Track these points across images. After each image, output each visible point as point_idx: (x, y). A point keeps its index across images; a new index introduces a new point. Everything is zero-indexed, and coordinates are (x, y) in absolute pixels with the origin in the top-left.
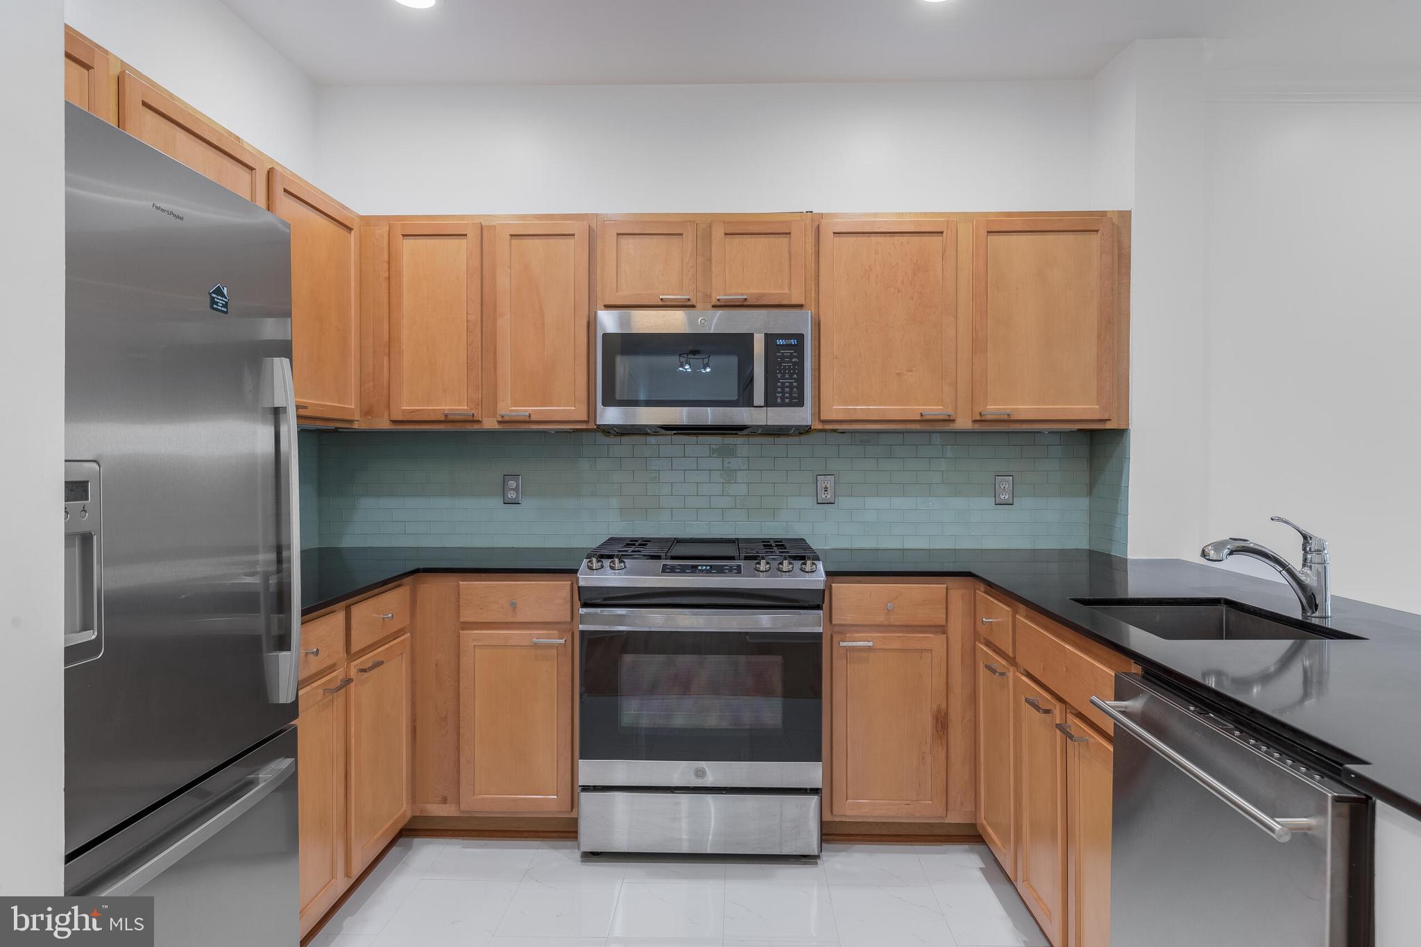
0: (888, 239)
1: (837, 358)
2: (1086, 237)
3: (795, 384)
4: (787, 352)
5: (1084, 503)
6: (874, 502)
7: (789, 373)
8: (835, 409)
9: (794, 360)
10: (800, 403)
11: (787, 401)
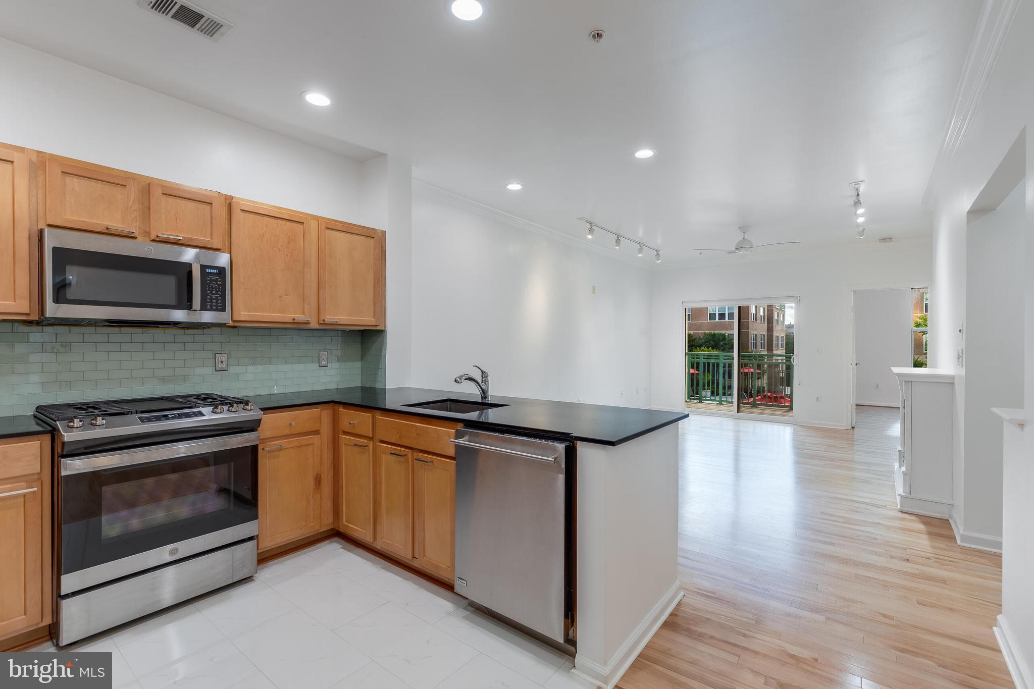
0: (274, 220)
1: (243, 284)
2: (369, 239)
3: (220, 298)
4: (214, 278)
5: (358, 364)
6: (251, 368)
7: (216, 291)
8: (243, 313)
9: (219, 283)
10: (223, 309)
11: (214, 308)
